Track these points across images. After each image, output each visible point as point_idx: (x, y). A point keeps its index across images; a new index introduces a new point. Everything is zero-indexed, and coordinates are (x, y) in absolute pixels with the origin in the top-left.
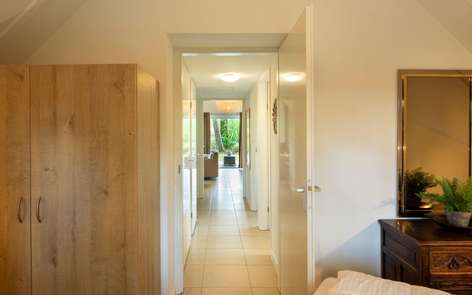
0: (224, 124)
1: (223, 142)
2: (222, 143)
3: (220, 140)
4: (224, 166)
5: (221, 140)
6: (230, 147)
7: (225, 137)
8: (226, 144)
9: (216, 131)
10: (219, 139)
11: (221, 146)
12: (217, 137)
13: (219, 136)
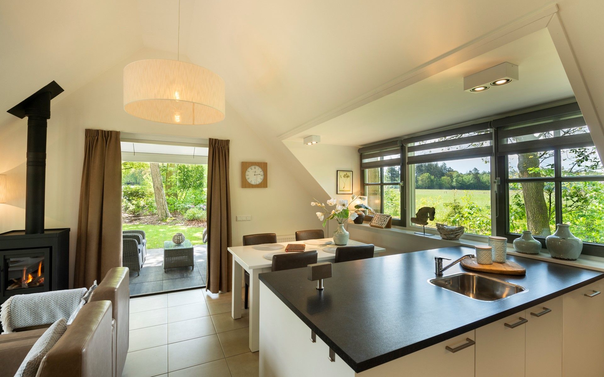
1: (168, 204)
2: (167, 207)
5: (166, 203)
8: (175, 207)
9: (158, 188)
10: (162, 201)
11: (166, 212)
12: (159, 198)
13: (162, 195)
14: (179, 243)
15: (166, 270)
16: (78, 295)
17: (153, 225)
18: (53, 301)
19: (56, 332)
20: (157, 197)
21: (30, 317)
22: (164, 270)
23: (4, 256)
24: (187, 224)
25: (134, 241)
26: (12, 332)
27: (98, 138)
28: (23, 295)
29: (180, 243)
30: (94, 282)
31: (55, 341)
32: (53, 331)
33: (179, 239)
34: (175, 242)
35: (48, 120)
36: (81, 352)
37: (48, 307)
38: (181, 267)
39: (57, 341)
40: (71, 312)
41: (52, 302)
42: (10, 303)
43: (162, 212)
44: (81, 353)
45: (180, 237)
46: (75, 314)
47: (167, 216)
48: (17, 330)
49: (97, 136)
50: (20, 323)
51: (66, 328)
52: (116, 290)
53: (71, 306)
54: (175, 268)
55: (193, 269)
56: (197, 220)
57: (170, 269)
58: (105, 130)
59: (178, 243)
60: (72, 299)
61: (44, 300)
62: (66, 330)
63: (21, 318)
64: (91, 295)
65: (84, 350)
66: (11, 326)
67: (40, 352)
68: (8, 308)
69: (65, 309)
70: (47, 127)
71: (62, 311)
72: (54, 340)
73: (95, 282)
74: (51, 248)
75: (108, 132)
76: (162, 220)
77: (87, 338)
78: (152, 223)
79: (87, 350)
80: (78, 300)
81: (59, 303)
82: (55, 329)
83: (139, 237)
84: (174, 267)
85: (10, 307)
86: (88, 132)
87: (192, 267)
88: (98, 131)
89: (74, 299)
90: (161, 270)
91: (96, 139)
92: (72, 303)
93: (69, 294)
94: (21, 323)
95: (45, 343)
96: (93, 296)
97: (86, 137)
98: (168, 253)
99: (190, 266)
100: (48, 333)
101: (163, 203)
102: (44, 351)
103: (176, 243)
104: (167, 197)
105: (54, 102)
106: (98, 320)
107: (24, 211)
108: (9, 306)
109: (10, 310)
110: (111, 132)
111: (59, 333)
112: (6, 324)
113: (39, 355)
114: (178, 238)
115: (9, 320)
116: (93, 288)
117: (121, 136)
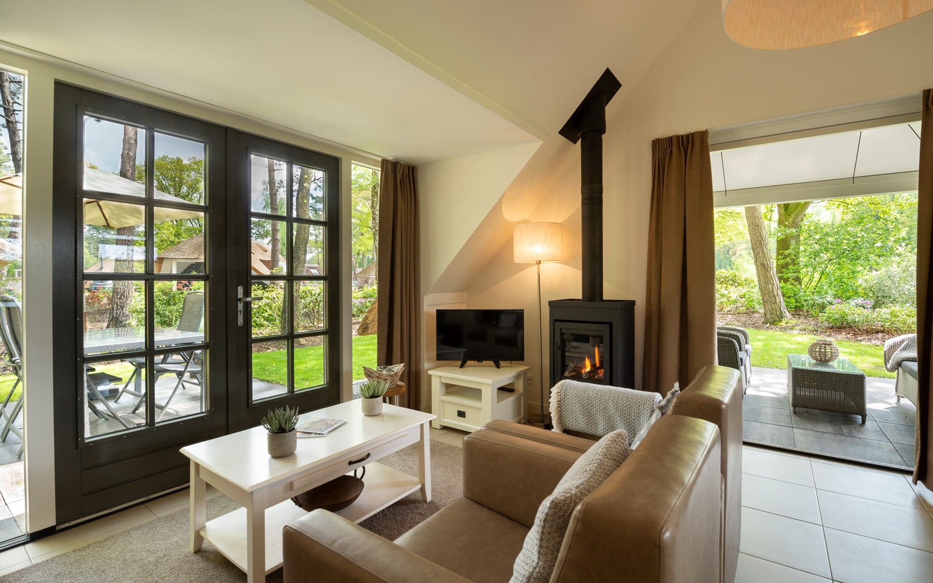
0: (788, 248)
1: (784, 296)
2: (782, 300)
3: (775, 290)
4: (795, 413)
5: (780, 292)
6: (807, 311)
7: (792, 284)
8: (797, 302)
9: (763, 265)
10: (773, 288)
11: (780, 309)
12: (765, 283)
13: (772, 278)
14: (824, 361)
15: (797, 409)
16: (648, 402)
17: (757, 329)
18: (611, 402)
19: (609, 454)
20: (762, 280)
21: (583, 418)
22: (792, 409)
23: (561, 329)
24: (828, 333)
25: (732, 342)
26: (562, 433)
27: (671, 151)
28: (575, 381)
29: (828, 361)
30: (675, 385)
31: (606, 473)
32: (604, 450)
33: (825, 352)
34: (813, 358)
35: (603, 136)
36: (660, 538)
37: (605, 409)
38: (833, 411)
39: (610, 475)
40: (638, 429)
41: (611, 404)
42: (560, 389)
43: (772, 309)
44: (660, 542)
45: (828, 348)
46: (643, 433)
47: (781, 317)
48: (567, 431)
49: (669, 147)
50: (571, 423)
51: (628, 455)
52: (724, 406)
53: (638, 418)
54: (817, 411)
55: (864, 422)
56: (850, 327)
57: (806, 409)
58: (682, 134)
59: (821, 361)
60: (639, 406)
61: (599, 396)
62: (626, 458)
63: (572, 415)
64: (673, 404)
65: (667, 535)
66: (561, 423)
67: (577, 487)
68: (558, 396)
69: (629, 422)
70: (602, 146)
71: (624, 422)
72: (603, 472)
73: (677, 386)
74: (611, 324)
75: (688, 136)
76: (773, 323)
77: (674, 501)
78: (754, 326)
79: (673, 536)
80: (647, 412)
81: (620, 407)
82: (608, 448)
83: (739, 338)
84: (816, 408)
85: (560, 395)
86: (657, 145)
87: (860, 417)
88: (670, 139)
89: (642, 408)
90: (784, 408)
91: (668, 153)
92: (639, 415)
93: (635, 397)
94: (572, 425)
95: (588, 469)
96: (675, 407)
97: (654, 153)
98: (800, 377)
99: (858, 415)
100: (595, 451)
101: (773, 293)
102: (584, 488)
103: (817, 360)
104: (782, 284)
105: (611, 109)
106: (695, 461)
107: (579, 273)
108: (558, 392)
109: (560, 398)
110: (693, 134)
111: (614, 460)
112: (556, 417)
113: (573, 492)
114: (823, 350)
115: (559, 413)
116: (673, 394)
117: (710, 141)
